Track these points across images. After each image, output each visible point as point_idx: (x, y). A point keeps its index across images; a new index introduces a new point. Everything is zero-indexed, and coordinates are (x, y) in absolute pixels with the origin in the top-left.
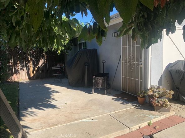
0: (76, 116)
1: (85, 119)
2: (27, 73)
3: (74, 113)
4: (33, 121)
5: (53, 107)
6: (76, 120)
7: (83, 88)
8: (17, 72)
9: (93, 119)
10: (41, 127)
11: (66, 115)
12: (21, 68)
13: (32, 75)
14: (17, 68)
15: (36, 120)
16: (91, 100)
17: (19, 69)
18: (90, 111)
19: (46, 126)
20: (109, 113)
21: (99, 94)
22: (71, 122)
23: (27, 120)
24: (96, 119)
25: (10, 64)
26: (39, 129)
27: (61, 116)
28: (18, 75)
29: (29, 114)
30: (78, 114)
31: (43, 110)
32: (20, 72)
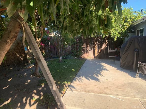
0: (108, 91)
1: (113, 96)
2: (93, 53)
3: (108, 88)
4: (78, 85)
5: (97, 80)
6: (106, 94)
7: (131, 71)
8: (87, 52)
9: (120, 98)
10: (80, 90)
11: (101, 88)
12: (90, 49)
13: (96, 55)
14: (87, 49)
15: (80, 85)
16: (131, 83)
17: (89, 50)
18: (123, 91)
19: (83, 91)
20: (140, 99)
21: (142, 80)
22: (100, 94)
23: (76, 83)
24: (123, 99)
25: (84, 46)
26: (78, 91)
27: (97, 87)
28: (87, 54)
29: (78, 80)
30: (110, 90)
31: (89, 80)
32: (89, 52)
